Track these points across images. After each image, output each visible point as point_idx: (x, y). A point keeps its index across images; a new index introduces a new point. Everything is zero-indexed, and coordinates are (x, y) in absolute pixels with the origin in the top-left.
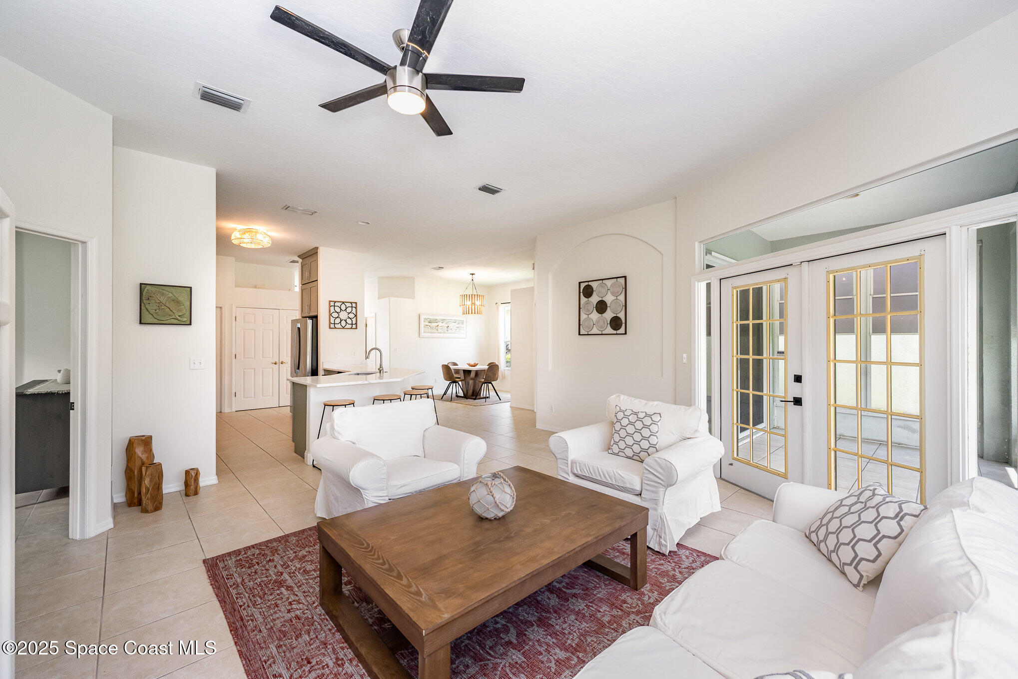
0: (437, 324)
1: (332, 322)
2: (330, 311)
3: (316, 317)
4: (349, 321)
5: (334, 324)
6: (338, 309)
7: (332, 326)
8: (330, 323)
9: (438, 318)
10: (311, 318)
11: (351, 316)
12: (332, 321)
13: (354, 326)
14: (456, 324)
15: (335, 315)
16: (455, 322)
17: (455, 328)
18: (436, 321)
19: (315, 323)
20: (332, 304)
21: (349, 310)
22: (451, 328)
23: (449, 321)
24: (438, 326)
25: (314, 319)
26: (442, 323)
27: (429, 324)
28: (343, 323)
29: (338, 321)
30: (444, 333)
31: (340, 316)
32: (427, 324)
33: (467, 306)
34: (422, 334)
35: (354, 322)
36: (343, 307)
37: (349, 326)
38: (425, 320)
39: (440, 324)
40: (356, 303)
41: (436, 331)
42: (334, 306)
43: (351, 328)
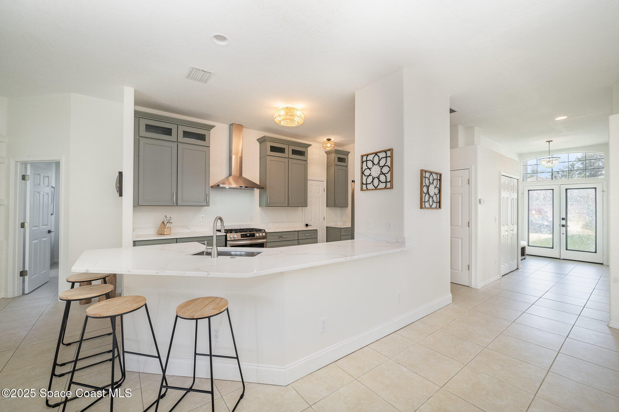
2: (362, 168)
4: (383, 178)
6: (370, 165)
7: (364, 187)
11: (385, 170)
12: (364, 181)
20: (364, 158)
28: (376, 182)
31: (372, 174)
35: (388, 180)
36: (376, 160)
37: (382, 185)
40: (391, 150)
42: (366, 161)
43: (385, 188)
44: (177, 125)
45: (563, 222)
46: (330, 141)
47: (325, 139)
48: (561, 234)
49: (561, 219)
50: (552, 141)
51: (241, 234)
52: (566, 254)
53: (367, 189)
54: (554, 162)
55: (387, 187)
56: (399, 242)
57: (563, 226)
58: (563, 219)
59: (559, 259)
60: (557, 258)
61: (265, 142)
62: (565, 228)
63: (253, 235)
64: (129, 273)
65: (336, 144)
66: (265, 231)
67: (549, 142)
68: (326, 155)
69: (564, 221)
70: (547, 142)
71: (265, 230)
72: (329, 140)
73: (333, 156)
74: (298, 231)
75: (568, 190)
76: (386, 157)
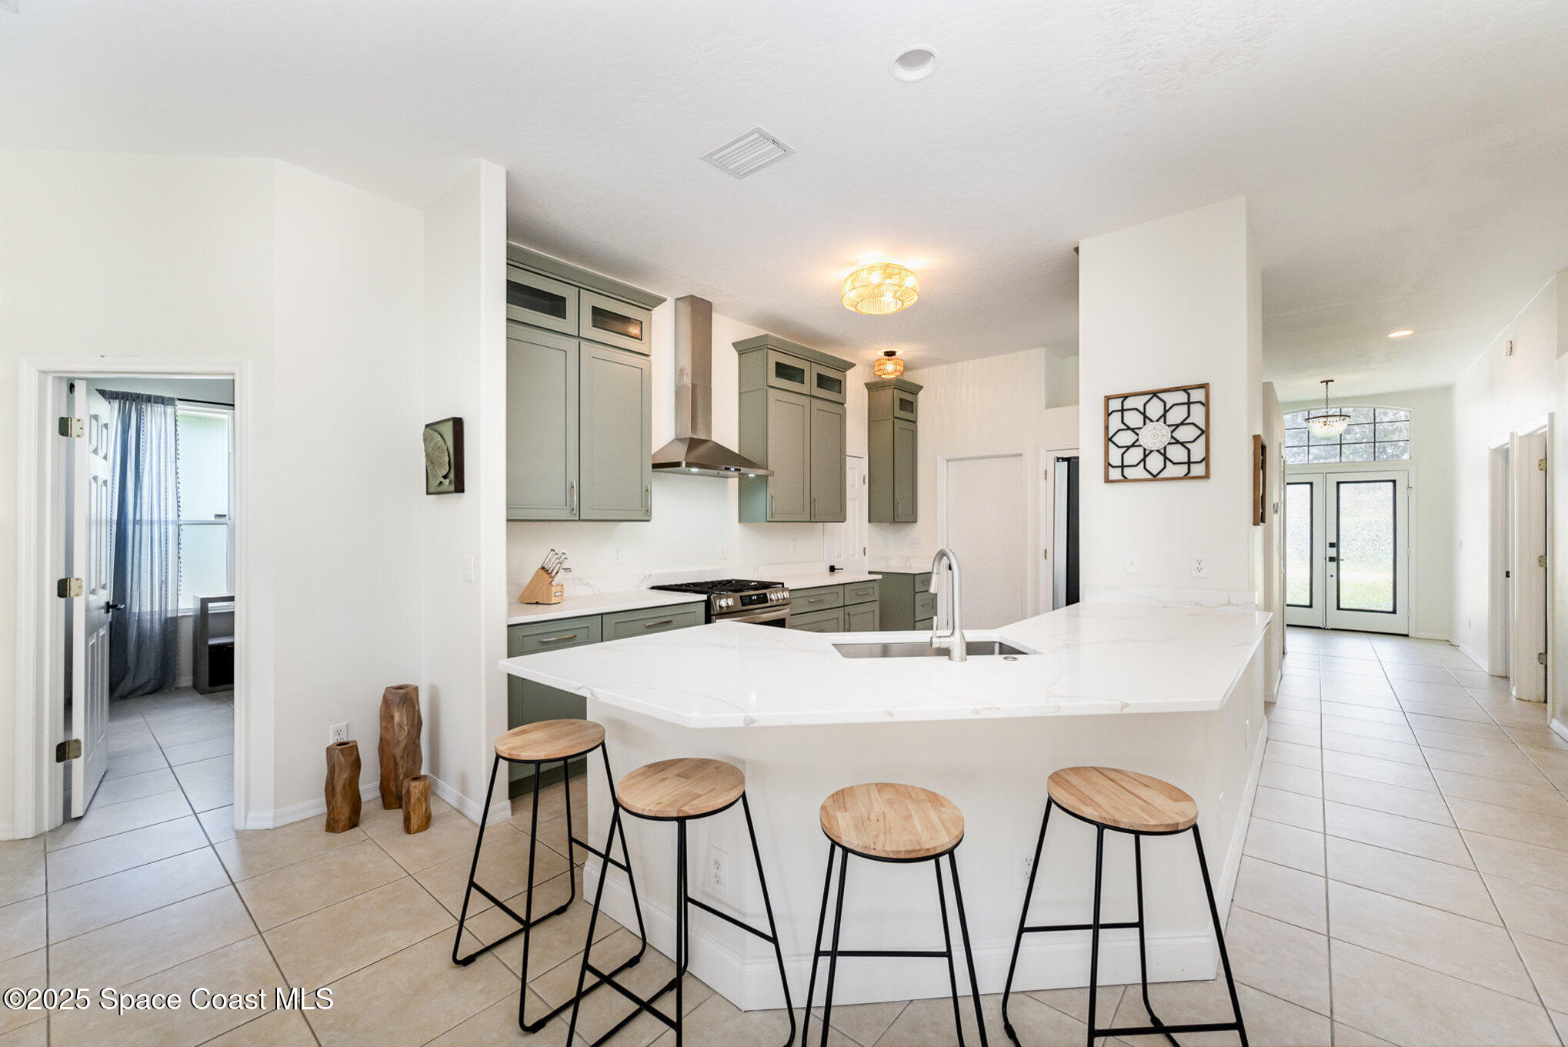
12: (1115, 460)
44: (577, 289)
45: (1332, 552)
46: (893, 357)
47: (881, 354)
48: (1328, 576)
49: (1328, 545)
50: (1332, 381)
51: (741, 597)
52: (1336, 619)
53: (1125, 478)
54: (1334, 424)
56: (1234, 605)
57: (1332, 559)
58: (1332, 545)
59: (1324, 629)
60: (1319, 628)
61: (761, 352)
62: (1335, 564)
63: (763, 599)
64: (889, 719)
65: (907, 368)
66: (783, 586)
67: (1327, 382)
68: (866, 391)
69: (1334, 550)
70: (1322, 382)
71: (783, 584)
72: (890, 354)
73: (887, 395)
74: (844, 584)
75: (1341, 485)
76: (1189, 403)
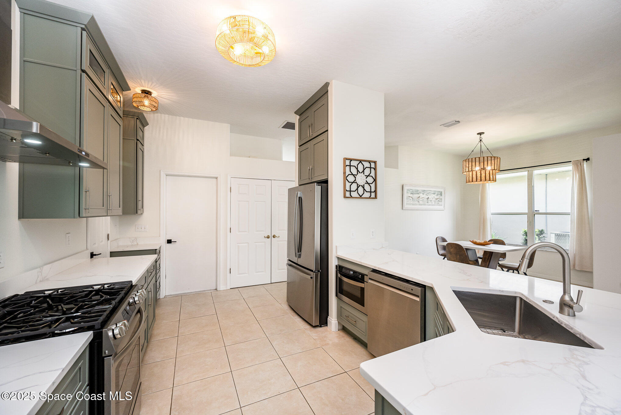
0: (418, 195)
1: (348, 189)
2: (344, 173)
3: (326, 182)
4: (367, 187)
5: (350, 191)
6: (354, 171)
7: (348, 194)
8: (345, 190)
9: (420, 189)
10: (319, 183)
11: (370, 180)
13: (373, 195)
14: (435, 195)
15: (351, 179)
16: (434, 194)
17: (434, 199)
18: (417, 192)
19: (324, 189)
20: (348, 162)
21: (367, 172)
22: (431, 199)
23: (429, 192)
24: (419, 197)
25: (325, 185)
26: (423, 194)
27: (411, 195)
28: (361, 190)
29: (354, 187)
30: (425, 205)
31: (357, 181)
32: (410, 195)
33: (474, 173)
34: (406, 206)
35: (373, 190)
36: (361, 168)
37: (367, 195)
38: (408, 191)
39: (421, 195)
40: (375, 162)
41: (418, 203)
42: (350, 166)
43: (370, 198)
55: (371, 197)
